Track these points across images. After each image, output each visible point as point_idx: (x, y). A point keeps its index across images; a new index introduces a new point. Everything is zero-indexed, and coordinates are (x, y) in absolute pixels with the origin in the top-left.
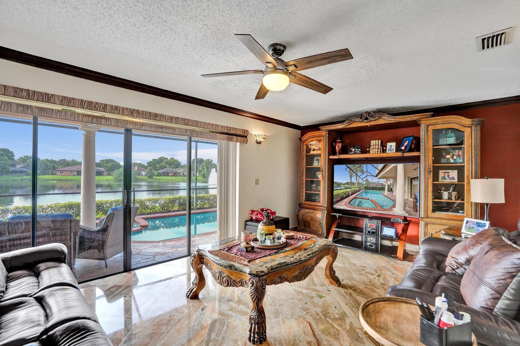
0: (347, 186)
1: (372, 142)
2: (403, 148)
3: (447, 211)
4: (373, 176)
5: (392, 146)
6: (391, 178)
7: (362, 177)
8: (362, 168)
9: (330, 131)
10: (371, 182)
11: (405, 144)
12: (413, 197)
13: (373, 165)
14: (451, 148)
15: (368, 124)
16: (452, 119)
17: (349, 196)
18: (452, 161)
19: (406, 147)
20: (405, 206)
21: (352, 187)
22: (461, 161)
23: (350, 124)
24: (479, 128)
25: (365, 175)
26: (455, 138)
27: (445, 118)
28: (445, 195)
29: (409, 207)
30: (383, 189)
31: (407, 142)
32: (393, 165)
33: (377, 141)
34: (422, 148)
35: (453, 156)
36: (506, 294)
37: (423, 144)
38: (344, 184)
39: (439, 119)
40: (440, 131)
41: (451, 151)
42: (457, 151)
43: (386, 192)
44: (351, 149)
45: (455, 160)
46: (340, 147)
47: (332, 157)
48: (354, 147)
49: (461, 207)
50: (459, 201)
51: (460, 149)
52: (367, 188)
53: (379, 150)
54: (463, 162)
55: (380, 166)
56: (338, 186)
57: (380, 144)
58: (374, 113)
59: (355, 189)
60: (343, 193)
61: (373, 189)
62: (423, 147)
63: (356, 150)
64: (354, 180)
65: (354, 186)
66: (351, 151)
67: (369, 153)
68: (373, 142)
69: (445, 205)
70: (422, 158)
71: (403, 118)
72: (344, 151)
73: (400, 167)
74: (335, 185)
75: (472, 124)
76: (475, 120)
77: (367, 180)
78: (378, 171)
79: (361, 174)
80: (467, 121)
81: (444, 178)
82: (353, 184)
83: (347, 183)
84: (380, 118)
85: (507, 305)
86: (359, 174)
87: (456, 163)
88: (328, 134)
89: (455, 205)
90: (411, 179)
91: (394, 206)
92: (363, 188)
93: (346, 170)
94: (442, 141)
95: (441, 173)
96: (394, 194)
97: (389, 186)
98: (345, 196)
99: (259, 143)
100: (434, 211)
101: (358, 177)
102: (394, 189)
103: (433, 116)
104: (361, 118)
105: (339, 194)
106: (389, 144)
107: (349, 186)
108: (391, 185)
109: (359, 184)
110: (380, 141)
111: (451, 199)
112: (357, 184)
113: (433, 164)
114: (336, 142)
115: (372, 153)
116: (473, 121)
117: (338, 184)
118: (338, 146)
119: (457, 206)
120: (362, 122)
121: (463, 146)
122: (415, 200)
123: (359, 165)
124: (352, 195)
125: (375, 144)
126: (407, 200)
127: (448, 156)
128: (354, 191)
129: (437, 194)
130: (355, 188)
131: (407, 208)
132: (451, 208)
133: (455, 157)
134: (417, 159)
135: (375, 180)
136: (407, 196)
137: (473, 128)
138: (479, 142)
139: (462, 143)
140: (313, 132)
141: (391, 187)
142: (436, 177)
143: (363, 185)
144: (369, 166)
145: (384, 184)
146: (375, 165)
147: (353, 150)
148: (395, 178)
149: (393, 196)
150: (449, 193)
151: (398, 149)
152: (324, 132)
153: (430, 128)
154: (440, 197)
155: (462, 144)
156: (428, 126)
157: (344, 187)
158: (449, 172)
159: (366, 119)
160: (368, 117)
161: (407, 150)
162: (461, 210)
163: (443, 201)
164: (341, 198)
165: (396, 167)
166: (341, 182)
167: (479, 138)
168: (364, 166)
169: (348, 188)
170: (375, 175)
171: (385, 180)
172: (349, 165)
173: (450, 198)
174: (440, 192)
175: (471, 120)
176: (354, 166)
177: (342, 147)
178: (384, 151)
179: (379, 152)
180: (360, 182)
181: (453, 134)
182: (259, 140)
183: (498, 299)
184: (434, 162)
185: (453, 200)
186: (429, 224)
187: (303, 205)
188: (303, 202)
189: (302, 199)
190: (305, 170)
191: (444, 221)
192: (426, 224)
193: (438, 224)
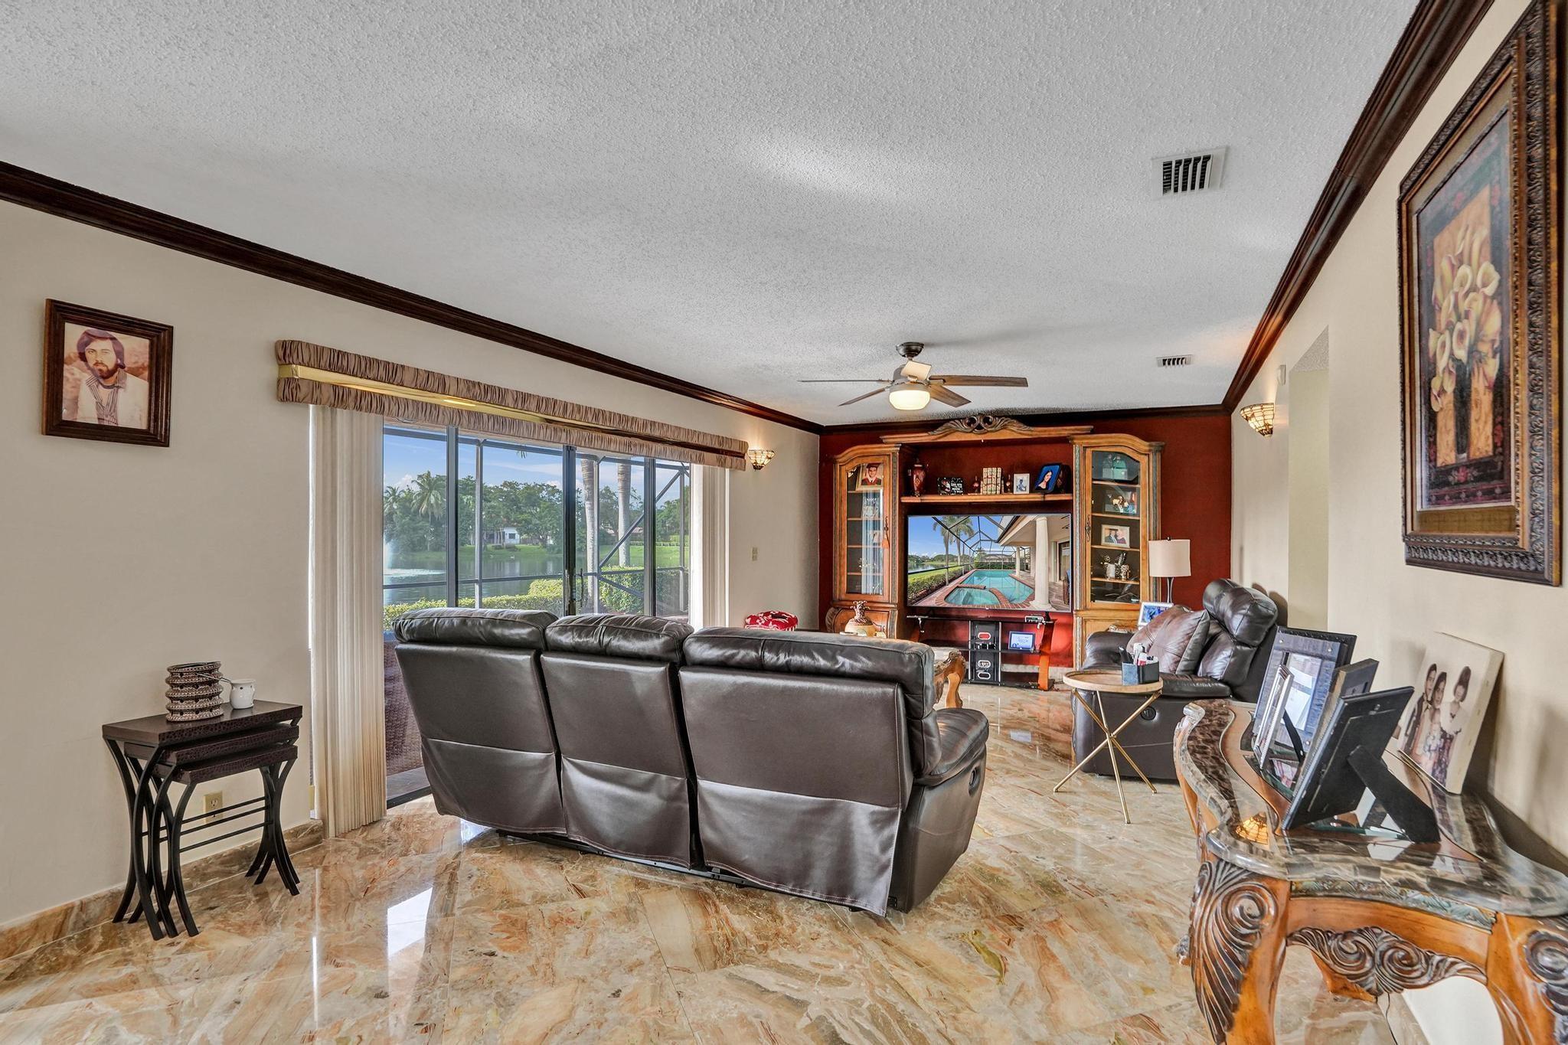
0: (939, 563)
1: (985, 470)
2: (1043, 485)
3: (1113, 598)
4: (991, 540)
5: (1022, 479)
6: (1025, 544)
7: (970, 543)
8: (969, 524)
9: (903, 446)
10: (988, 553)
11: (1047, 478)
12: (1063, 578)
13: (992, 517)
14: (1121, 488)
15: (982, 438)
16: (1121, 440)
17: (944, 584)
18: (1122, 511)
19: (1047, 484)
20: (1050, 595)
21: (951, 564)
22: (1135, 511)
23: (946, 435)
24: (1159, 456)
25: (976, 538)
26: (1126, 470)
27: (1111, 437)
28: (1111, 570)
29: (1058, 597)
30: (1011, 566)
31: (1050, 474)
32: (1030, 517)
33: (994, 469)
34: (1076, 487)
35: (1123, 501)
36: (1185, 656)
37: (1077, 480)
38: (933, 560)
39: (1102, 438)
40: (1105, 454)
41: (1121, 492)
42: (1129, 493)
43: (1018, 572)
44: (944, 483)
45: (1125, 509)
46: (922, 479)
47: (906, 500)
48: (949, 480)
49: (1135, 592)
50: (1131, 582)
51: (1133, 490)
52: (981, 566)
53: (999, 488)
54: (1138, 514)
55: (1006, 520)
56: (917, 565)
57: (999, 475)
58: (994, 417)
59: (957, 569)
60: (931, 578)
61: (993, 566)
62: (1078, 486)
63: (953, 485)
64: (953, 550)
65: (955, 564)
66: (945, 487)
67: (979, 492)
68: (987, 472)
69: (1110, 589)
70: (1076, 506)
71: (1045, 431)
72: (929, 487)
73: (1041, 521)
74: (910, 563)
75: (1150, 451)
76: (1154, 443)
77: (980, 550)
78: (1001, 531)
79: (968, 536)
80: (1142, 445)
81: (1109, 539)
82: (953, 558)
83: (939, 558)
84: (1004, 427)
85: (1185, 666)
86: (964, 537)
87: (1128, 515)
88: (900, 452)
89: (1126, 589)
90: (1060, 544)
91: (1032, 597)
92: (973, 565)
93: (934, 529)
94: (1107, 473)
95: (1105, 530)
96: (1032, 574)
97: (1022, 560)
98: (935, 585)
99: (757, 467)
100: (1094, 599)
101: (961, 543)
102: (1031, 566)
103: (1093, 432)
104: (969, 424)
105: (923, 583)
106: (1017, 477)
107: (944, 563)
108: (1026, 558)
109: (965, 557)
110: (999, 470)
111: (1120, 579)
112: (961, 557)
113: (1092, 512)
114: (914, 469)
115: (985, 492)
116: (1150, 446)
117: (918, 561)
118: (917, 477)
119: (1129, 590)
120: (971, 432)
121: (1137, 486)
122: (1066, 584)
123: (962, 518)
124: (950, 581)
125: (991, 475)
126: (1054, 583)
127: (1116, 501)
128: (955, 572)
129: (1099, 571)
130: (956, 567)
131: (1054, 599)
132: (1120, 594)
133: (1126, 504)
134: (1066, 507)
135: (997, 549)
136: (1053, 577)
137: (1151, 456)
138: (1159, 479)
139: (1135, 481)
140: (866, 446)
141: (1027, 561)
142: (1096, 538)
143: (973, 559)
144: (982, 518)
145: (1014, 556)
146: (996, 518)
147: (948, 486)
148: (1033, 545)
149: (1030, 578)
150: (1117, 567)
151: (1034, 488)
152: (891, 445)
153: (1089, 451)
154: (1103, 575)
155: (1137, 483)
156: (1085, 448)
157: (932, 565)
158: (1117, 530)
159: (979, 427)
160: (983, 425)
161: (1051, 489)
162: (1134, 597)
163: (1108, 580)
164: (928, 591)
165: (1033, 523)
166: (926, 555)
167: (1159, 473)
168: (973, 519)
169: (943, 568)
170: (996, 539)
171: (1015, 549)
172: (940, 518)
173: (1118, 577)
174: (1103, 565)
175: (1147, 443)
176: (952, 520)
177: (925, 479)
178: (1008, 489)
179: (998, 492)
180: (966, 553)
181: (1123, 464)
182: (759, 463)
183: (1179, 661)
184: (1095, 509)
185: (1123, 581)
186: (1089, 620)
187: (843, 603)
188: (843, 597)
189: (840, 590)
190: (845, 527)
191: (1112, 614)
192: (1084, 622)
193: (1102, 620)
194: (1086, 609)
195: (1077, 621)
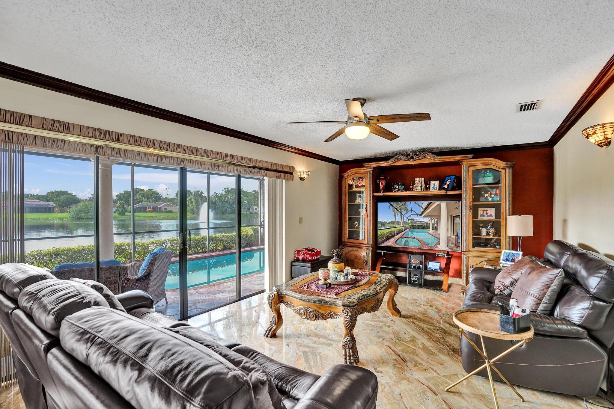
0: (392, 225)
1: (416, 179)
2: (446, 186)
3: (486, 246)
4: (417, 214)
5: (435, 184)
6: (435, 216)
7: (407, 216)
8: (406, 206)
9: (375, 169)
10: (416, 221)
11: (448, 183)
12: (455, 234)
13: (418, 203)
14: (490, 187)
15: (413, 163)
16: (489, 162)
17: (394, 235)
18: (490, 199)
19: (448, 185)
20: (448, 243)
21: (397, 226)
22: (498, 199)
23: (395, 162)
24: (511, 170)
25: (410, 213)
26: (493, 177)
27: (484, 160)
28: (484, 231)
29: (452, 244)
30: (428, 227)
31: (450, 180)
32: (437, 203)
33: (421, 179)
34: (464, 187)
35: (491, 194)
36: (544, 300)
37: (465, 183)
38: (389, 223)
39: (479, 161)
40: (479, 171)
41: (489, 189)
42: (495, 190)
43: (431, 231)
44: (395, 186)
45: (492, 198)
46: (384, 184)
47: (376, 194)
48: (398, 184)
49: (498, 242)
50: (496, 237)
51: (497, 188)
52: (412, 227)
53: (423, 188)
54: (500, 200)
55: (425, 204)
56: (382, 226)
57: (423, 182)
58: (419, 152)
59: (400, 228)
60: (388, 232)
61: (418, 227)
62: (465, 186)
63: (399, 187)
64: (399, 219)
65: (400, 226)
66: (395, 188)
67: (413, 190)
68: (416, 180)
69: (483, 241)
70: (464, 197)
71: (447, 158)
72: (388, 188)
73: (443, 204)
74: (379, 225)
75: (506, 167)
76: (508, 163)
77: (412, 219)
78: (422, 210)
79: (405, 212)
80: (502, 164)
81: (483, 215)
82: (398, 223)
83: (392, 222)
84: (425, 157)
85: (545, 307)
86: (404, 212)
87: (494, 201)
88: (373, 171)
89: (493, 241)
90: (453, 217)
91: (439, 243)
92: (409, 227)
93: (389, 208)
94: (481, 181)
95: (480, 211)
96: (438, 232)
97: (433, 224)
98: (390, 236)
99: (302, 179)
100: (474, 246)
101: (403, 216)
102: (438, 228)
103: (473, 158)
104: (407, 156)
105: (384, 235)
106: (432, 183)
107: (394, 225)
108: (435, 224)
109: (404, 223)
110: (423, 179)
111: (489, 235)
112: (403, 222)
113: (473, 202)
114: (380, 179)
115: (416, 190)
116: (506, 164)
117: (382, 224)
118: (382, 183)
119: (495, 242)
120: (408, 160)
121: (500, 185)
122: (457, 237)
123: (403, 203)
124: (397, 234)
125: (419, 181)
126: (450, 237)
127: (486, 195)
128: (399, 230)
129: (477, 232)
130: (400, 227)
131: (450, 245)
132: (489, 244)
133: (493, 196)
134: (459, 197)
135: (420, 219)
136: (450, 234)
137: (507, 170)
138: (511, 182)
139: (499, 182)
140: (357, 169)
141: (436, 225)
142: (475, 215)
143: (408, 224)
144: (413, 203)
145: (429, 222)
146: (419, 203)
147: (397, 187)
148: (439, 217)
149: (437, 234)
150: (487, 230)
151: (441, 188)
152: (368, 168)
153: (471, 169)
154: (479, 234)
155: (499, 184)
156: (469, 166)
157: (389, 226)
158: (487, 210)
159: (412, 158)
160: (414, 156)
161: (450, 188)
162: (498, 245)
163: (482, 237)
164: (387, 238)
165: (439, 206)
166: (385, 221)
167: (511, 179)
168: (408, 203)
169: (393, 227)
170: (420, 214)
171: (430, 219)
172: (392, 203)
173: (488, 235)
174: (479, 229)
175: (505, 163)
176: (398, 204)
178: (428, 189)
179: (422, 190)
180: (405, 220)
181: (491, 174)
182: (303, 177)
183: (539, 304)
184: (474, 200)
185: (491, 237)
186: (471, 256)
187: (346, 243)
188: (346, 240)
189: (345, 237)
190: (347, 207)
191: (484, 254)
192: (468, 257)
193: (478, 257)
194: (469, 251)
195: (464, 257)
